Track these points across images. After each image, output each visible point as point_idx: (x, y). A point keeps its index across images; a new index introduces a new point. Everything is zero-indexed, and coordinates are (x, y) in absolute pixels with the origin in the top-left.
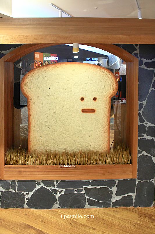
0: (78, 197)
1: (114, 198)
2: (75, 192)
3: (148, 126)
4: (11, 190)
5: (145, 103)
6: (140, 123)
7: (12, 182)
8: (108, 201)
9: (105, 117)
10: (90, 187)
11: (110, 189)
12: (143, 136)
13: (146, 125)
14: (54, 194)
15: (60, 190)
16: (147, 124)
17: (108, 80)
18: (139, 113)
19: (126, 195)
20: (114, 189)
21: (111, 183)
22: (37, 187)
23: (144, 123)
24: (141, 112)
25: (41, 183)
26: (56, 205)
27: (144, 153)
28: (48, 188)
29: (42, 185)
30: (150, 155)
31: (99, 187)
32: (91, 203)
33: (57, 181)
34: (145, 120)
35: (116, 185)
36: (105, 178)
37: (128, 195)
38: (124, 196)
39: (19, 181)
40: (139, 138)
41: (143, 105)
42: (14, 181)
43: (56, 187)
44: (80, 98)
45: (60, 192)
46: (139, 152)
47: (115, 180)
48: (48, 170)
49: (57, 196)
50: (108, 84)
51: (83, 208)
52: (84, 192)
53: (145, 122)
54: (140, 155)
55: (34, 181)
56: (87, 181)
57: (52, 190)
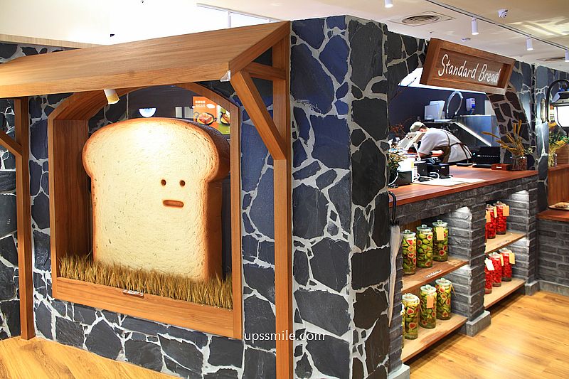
0: (152, 351)
1: (206, 367)
2: (147, 341)
3: (261, 240)
4: (67, 317)
5: (254, 194)
6: (245, 234)
7: (68, 304)
8: (197, 369)
9: (199, 218)
10: (167, 336)
11: (198, 348)
12: (252, 260)
13: (257, 239)
14: (118, 335)
15: (126, 331)
16: (259, 236)
17: (202, 149)
18: (244, 213)
19: (226, 367)
20: (206, 351)
21: (200, 338)
22: (98, 320)
23: (253, 235)
24: (248, 211)
25: (102, 314)
26: (122, 356)
27: (255, 292)
28: (110, 324)
29: (103, 318)
30: (266, 300)
31: (180, 340)
32: (171, 367)
33: (122, 316)
34: (255, 227)
35: (209, 343)
36: (190, 326)
37: (229, 367)
38: (222, 367)
39: (75, 305)
40: (246, 262)
41: (251, 198)
42: (69, 303)
43: (121, 324)
44: (160, 181)
45: (127, 335)
46: (247, 291)
47: (207, 335)
48: (111, 295)
49: (123, 341)
50: (202, 156)
51: (159, 371)
52: (158, 343)
53: (255, 232)
54: (249, 296)
55: (93, 309)
56: (164, 325)
57: (116, 328)
